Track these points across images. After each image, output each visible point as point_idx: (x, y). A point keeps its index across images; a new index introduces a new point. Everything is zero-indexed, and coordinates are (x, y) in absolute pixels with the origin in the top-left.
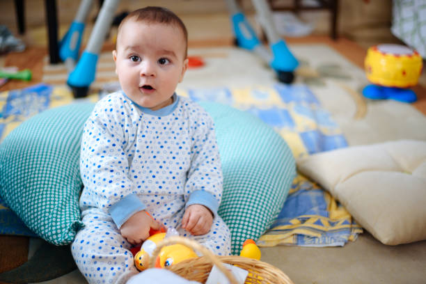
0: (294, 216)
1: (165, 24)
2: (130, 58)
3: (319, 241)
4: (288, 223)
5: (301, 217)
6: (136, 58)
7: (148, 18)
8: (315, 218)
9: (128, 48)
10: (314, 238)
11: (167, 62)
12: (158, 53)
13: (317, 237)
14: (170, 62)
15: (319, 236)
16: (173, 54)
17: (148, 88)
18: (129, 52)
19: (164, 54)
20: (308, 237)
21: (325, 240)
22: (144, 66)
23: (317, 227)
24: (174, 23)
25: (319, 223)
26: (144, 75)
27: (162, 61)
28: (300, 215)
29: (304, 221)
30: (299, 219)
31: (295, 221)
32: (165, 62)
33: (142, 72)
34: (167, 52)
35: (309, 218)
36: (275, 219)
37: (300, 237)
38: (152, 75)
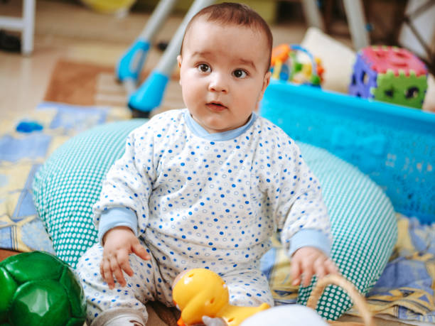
0: (395, 286)
1: (244, 27)
2: (197, 67)
3: (424, 319)
4: (387, 293)
5: (403, 288)
6: (204, 67)
7: (224, 18)
8: (420, 293)
9: (196, 53)
10: (419, 314)
11: (244, 74)
12: (233, 62)
13: (421, 314)
14: (248, 74)
15: (424, 313)
16: (252, 64)
17: (217, 106)
18: (197, 59)
19: (241, 64)
20: (412, 311)
21: (432, 319)
22: (215, 79)
23: (422, 302)
24: (255, 25)
25: (424, 298)
26: (213, 90)
27: (237, 73)
28: (401, 286)
29: (406, 294)
30: (401, 290)
31: (396, 293)
32: (241, 75)
33: (211, 86)
34: (245, 62)
35: (413, 292)
36: (373, 286)
37: (401, 311)
38: (224, 91)
